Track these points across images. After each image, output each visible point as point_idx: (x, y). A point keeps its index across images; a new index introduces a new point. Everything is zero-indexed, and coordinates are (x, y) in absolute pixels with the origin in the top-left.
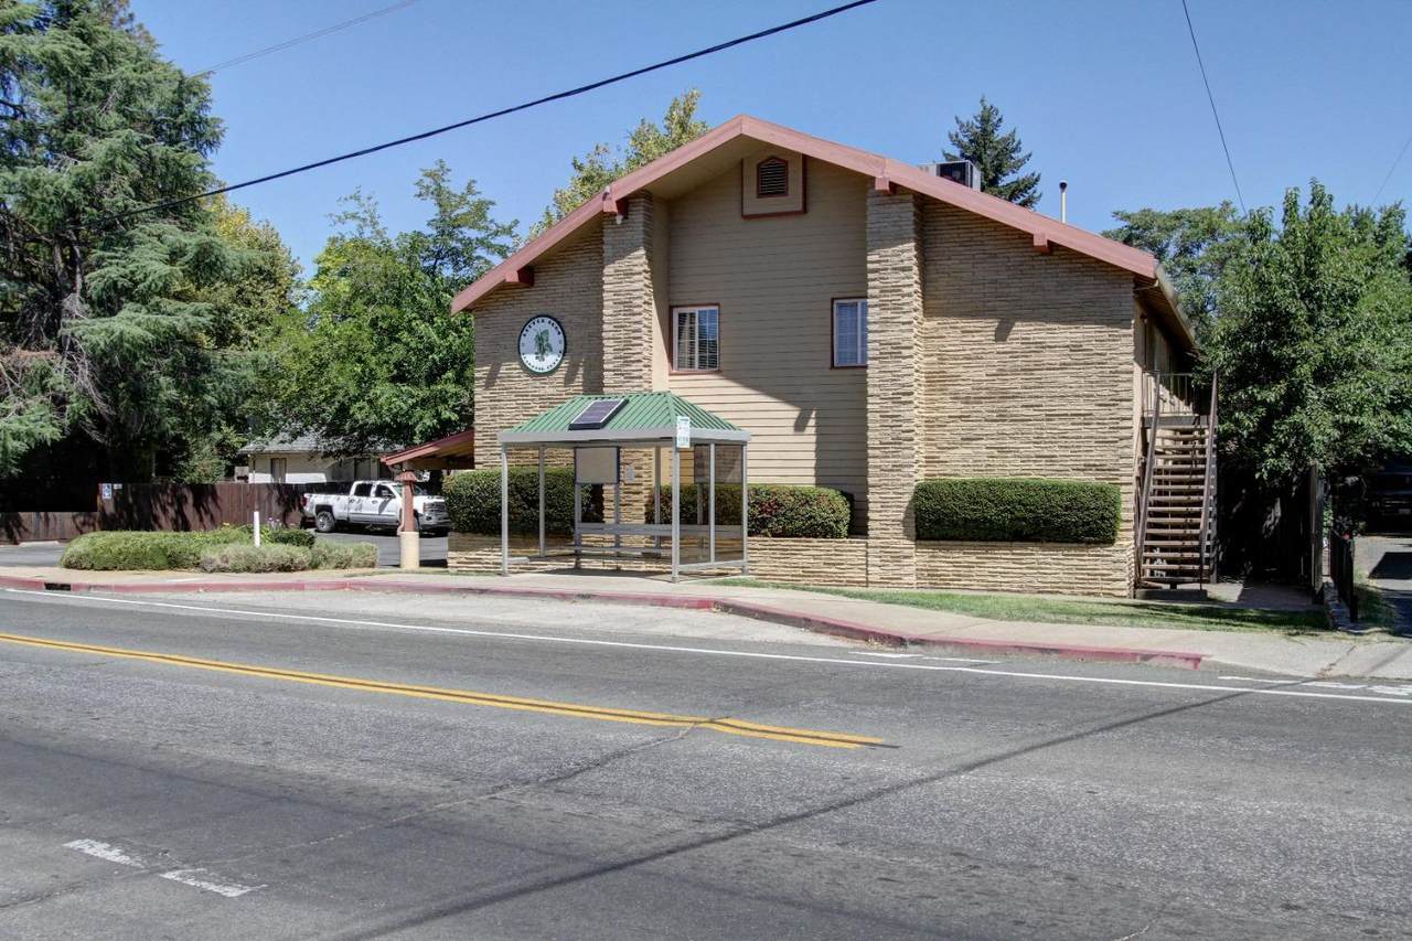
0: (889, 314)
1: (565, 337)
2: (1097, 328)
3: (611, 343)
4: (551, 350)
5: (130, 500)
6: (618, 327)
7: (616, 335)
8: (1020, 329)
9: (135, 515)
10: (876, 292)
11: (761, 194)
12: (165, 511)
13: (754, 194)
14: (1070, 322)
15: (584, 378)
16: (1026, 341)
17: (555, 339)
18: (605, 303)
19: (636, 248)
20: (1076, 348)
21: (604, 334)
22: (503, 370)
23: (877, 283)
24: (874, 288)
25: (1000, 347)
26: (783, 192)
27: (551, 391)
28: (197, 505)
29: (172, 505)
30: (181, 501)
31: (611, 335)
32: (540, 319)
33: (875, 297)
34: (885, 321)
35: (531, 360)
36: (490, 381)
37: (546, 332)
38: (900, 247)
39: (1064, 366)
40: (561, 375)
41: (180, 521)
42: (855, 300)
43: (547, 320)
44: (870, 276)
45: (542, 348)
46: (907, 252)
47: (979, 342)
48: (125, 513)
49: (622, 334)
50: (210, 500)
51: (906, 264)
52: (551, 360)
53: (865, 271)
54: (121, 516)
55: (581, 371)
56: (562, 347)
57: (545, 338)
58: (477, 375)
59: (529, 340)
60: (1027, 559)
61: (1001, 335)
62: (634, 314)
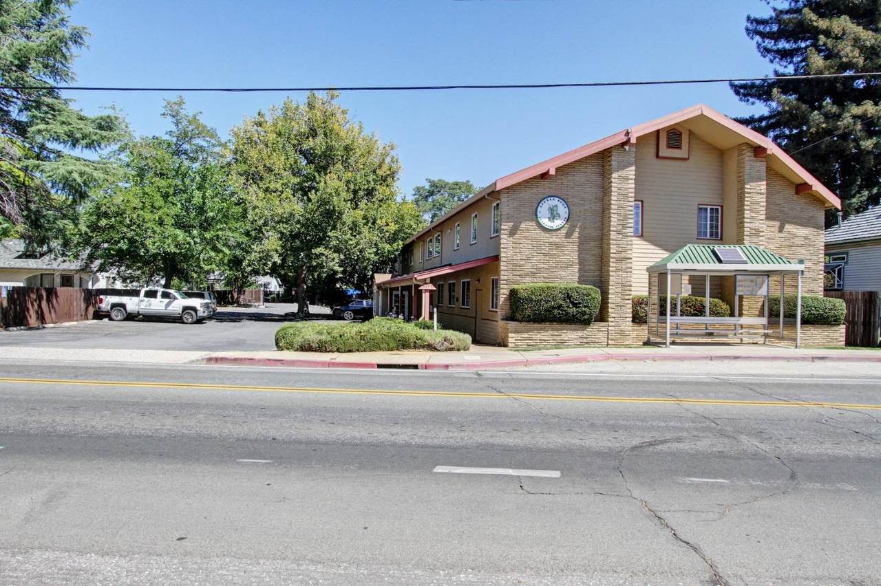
0: (753, 215)
1: (569, 210)
2: (811, 229)
3: (615, 216)
4: (559, 217)
5: (16, 296)
6: (620, 207)
7: (619, 212)
8: (788, 227)
9: (18, 308)
10: (748, 203)
11: (669, 147)
12: (33, 305)
13: (665, 147)
14: (805, 226)
15: (579, 234)
16: (789, 233)
17: (563, 210)
18: (613, 193)
19: (632, 165)
20: (806, 238)
21: (612, 211)
22: (523, 225)
23: (749, 199)
24: (748, 201)
25: (781, 235)
26: (679, 147)
27: (557, 240)
28: (49, 301)
29: (35, 300)
30: (40, 298)
31: (615, 211)
32: (552, 198)
33: (748, 206)
34: (753, 218)
35: (545, 222)
36: (513, 232)
37: (556, 206)
38: (760, 183)
39: (802, 246)
40: (564, 231)
41: (39, 312)
42: (706, 206)
43: (557, 199)
44: (746, 195)
45: (553, 215)
46: (762, 186)
47: (772, 232)
48: (13, 307)
49: (622, 212)
50: (54, 297)
51: (762, 191)
52: (558, 223)
53: (744, 193)
54: (11, 308)
55: (577, 230)
56: (567, 216)
57: (555, 209)
58: (503, 227)
59: (543, 210)
60: (808, 332)
61: (781, 230)
62: (629, 201)
